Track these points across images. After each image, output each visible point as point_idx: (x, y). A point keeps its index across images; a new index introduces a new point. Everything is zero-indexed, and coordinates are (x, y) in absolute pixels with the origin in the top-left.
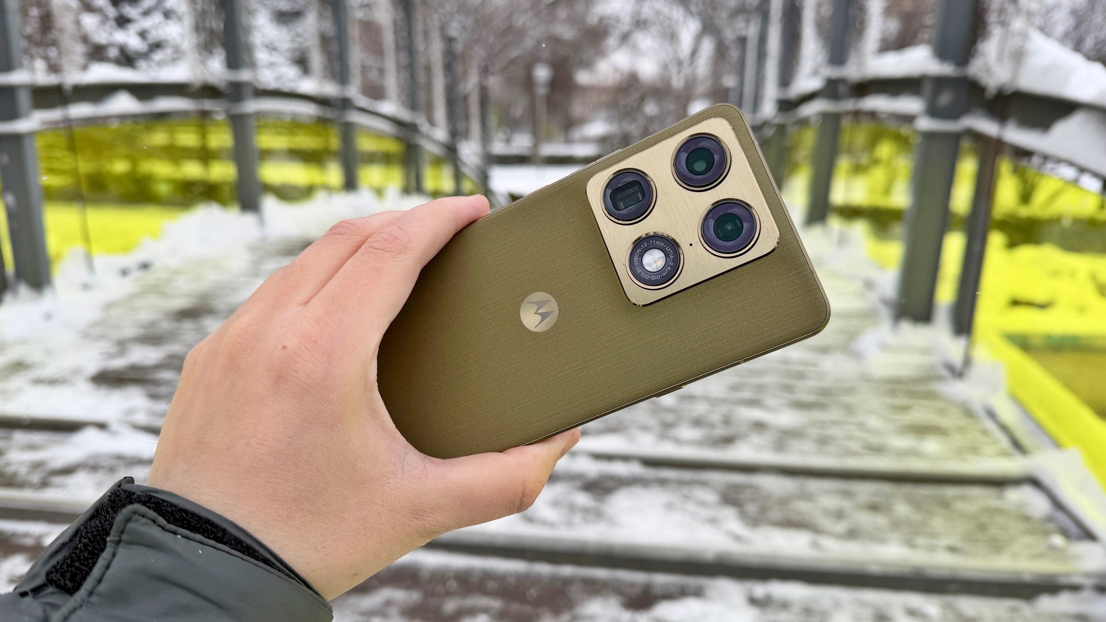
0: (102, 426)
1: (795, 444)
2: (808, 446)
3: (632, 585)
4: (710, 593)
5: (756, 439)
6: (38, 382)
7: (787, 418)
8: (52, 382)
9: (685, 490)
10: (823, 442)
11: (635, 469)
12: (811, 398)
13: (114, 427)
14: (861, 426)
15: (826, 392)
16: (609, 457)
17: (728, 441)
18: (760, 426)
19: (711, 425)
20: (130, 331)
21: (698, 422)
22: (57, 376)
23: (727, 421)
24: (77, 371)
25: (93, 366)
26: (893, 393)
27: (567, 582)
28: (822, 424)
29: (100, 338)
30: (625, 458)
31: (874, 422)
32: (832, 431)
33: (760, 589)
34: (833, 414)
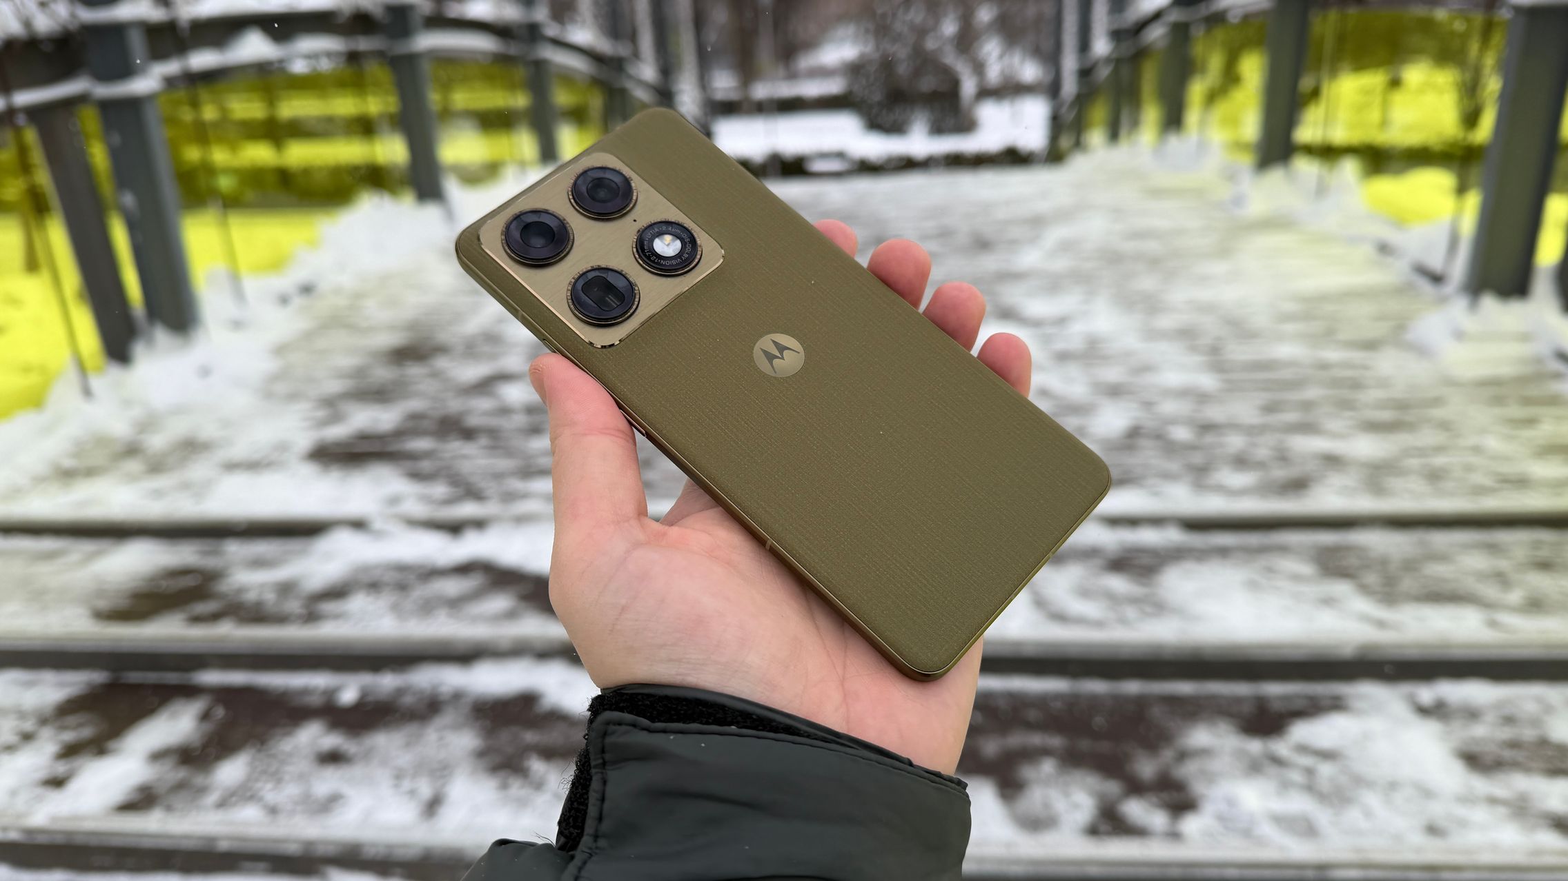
0: (358, 525)
1: (1394, 483)
2: (1415, 484)
3: (1238, 700)
4: (1358, 704)
5: (1337, 480)
6: (232, 467)
7: (1366, 447)
8: (253, 466)
9: (1264, 561)
10: (1434, 476)
11: (1172, 536)
12: (1386, 415)
13: (378, 525)
14: (1477, 450)
15: (1401, 405)
16: (1132, 522)
17: (1298, 485)
18: (1333, 461)
19: (1260, 465)
20: (334, 386)
21: (1241, 462)
22: (256, 456)
23: (1283, 457)
24: (283, 447)
25: (305, 440)
26: (1498, 401)
27: (1141, 702)
28: (1421, 452)
29: (293, 397)
30: (1156, 521)
31: (1493, 443)
32: (1439, 461)
33: (1427, 693)
34: (1427, 437)
